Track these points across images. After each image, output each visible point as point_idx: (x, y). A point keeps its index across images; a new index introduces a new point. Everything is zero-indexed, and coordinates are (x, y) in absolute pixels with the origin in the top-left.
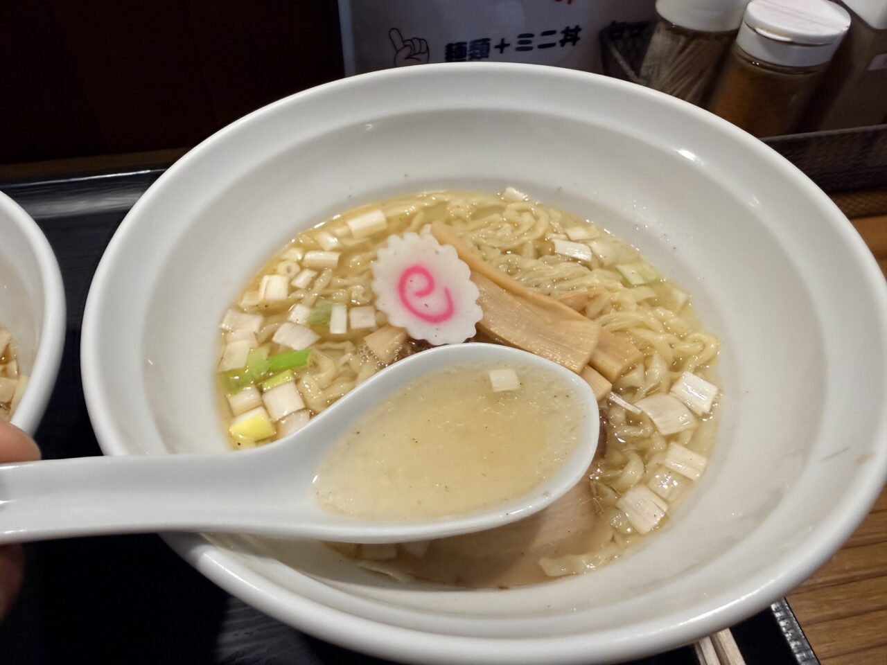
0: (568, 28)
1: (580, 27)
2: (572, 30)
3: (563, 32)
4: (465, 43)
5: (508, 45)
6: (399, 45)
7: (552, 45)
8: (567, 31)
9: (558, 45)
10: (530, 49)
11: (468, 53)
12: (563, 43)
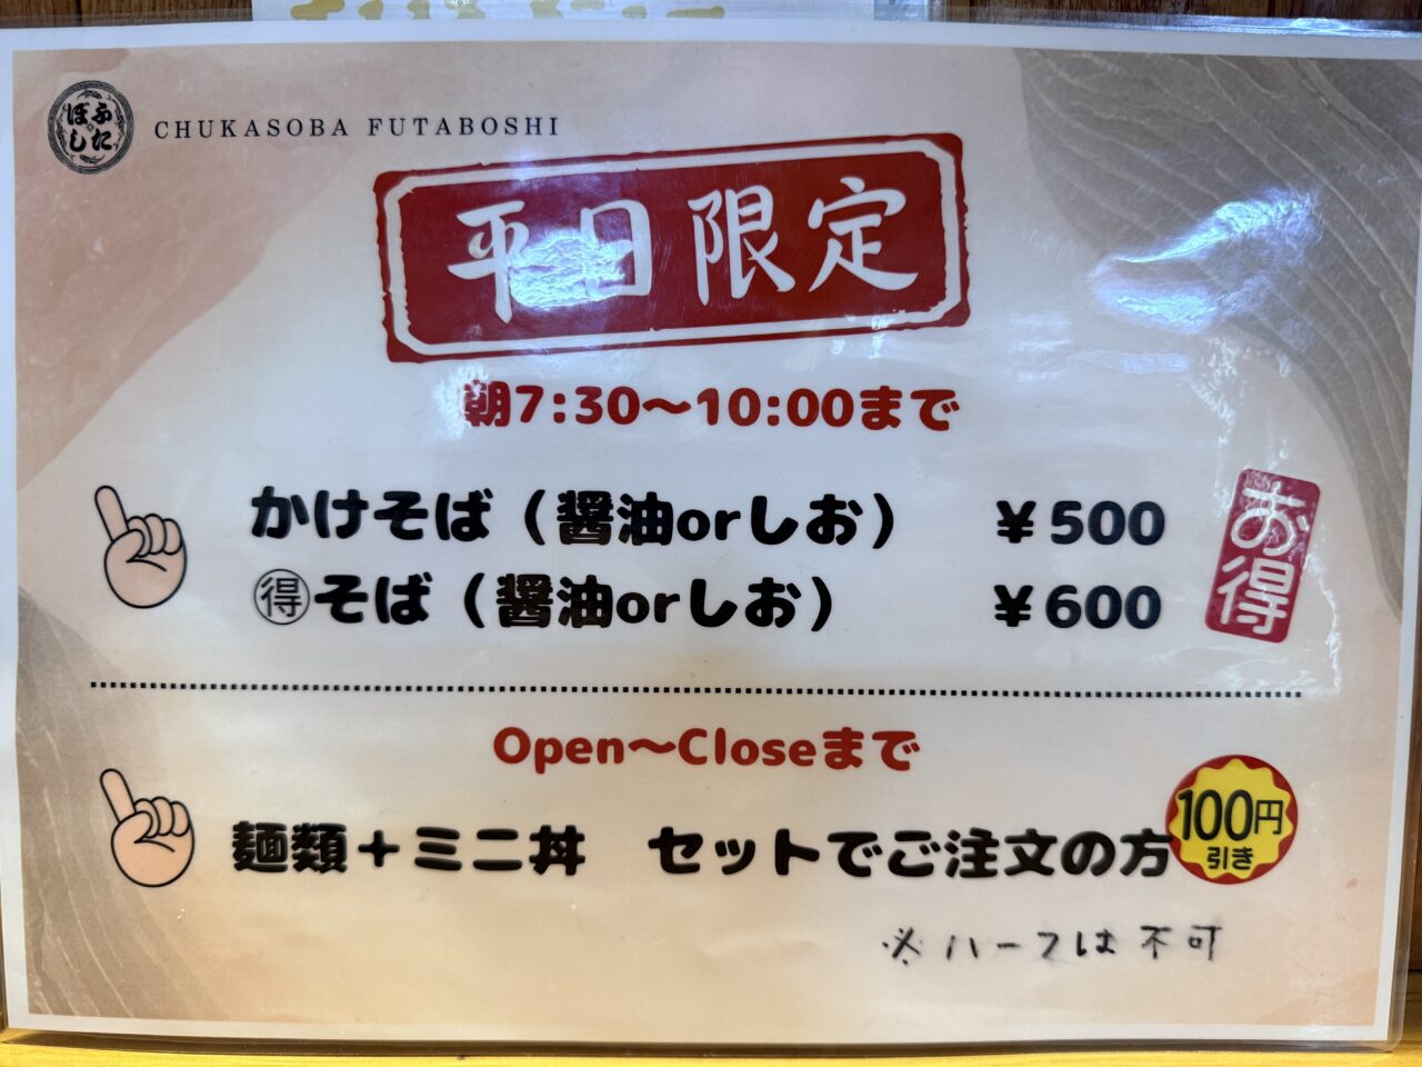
0: (546, 829)
1: (579, 830)
2: (559, 837)
3: (533, 838)
4: (282, 828)
5: (394, 849)
6: (124, 809)
7: (513, 866)
8: (544, 836)
9: (528, 868)
10: (456, 867)
11: (290, 852)
12: (541, 864)
